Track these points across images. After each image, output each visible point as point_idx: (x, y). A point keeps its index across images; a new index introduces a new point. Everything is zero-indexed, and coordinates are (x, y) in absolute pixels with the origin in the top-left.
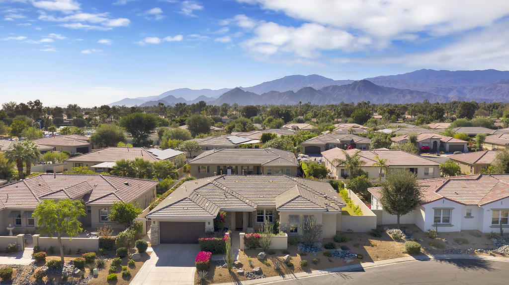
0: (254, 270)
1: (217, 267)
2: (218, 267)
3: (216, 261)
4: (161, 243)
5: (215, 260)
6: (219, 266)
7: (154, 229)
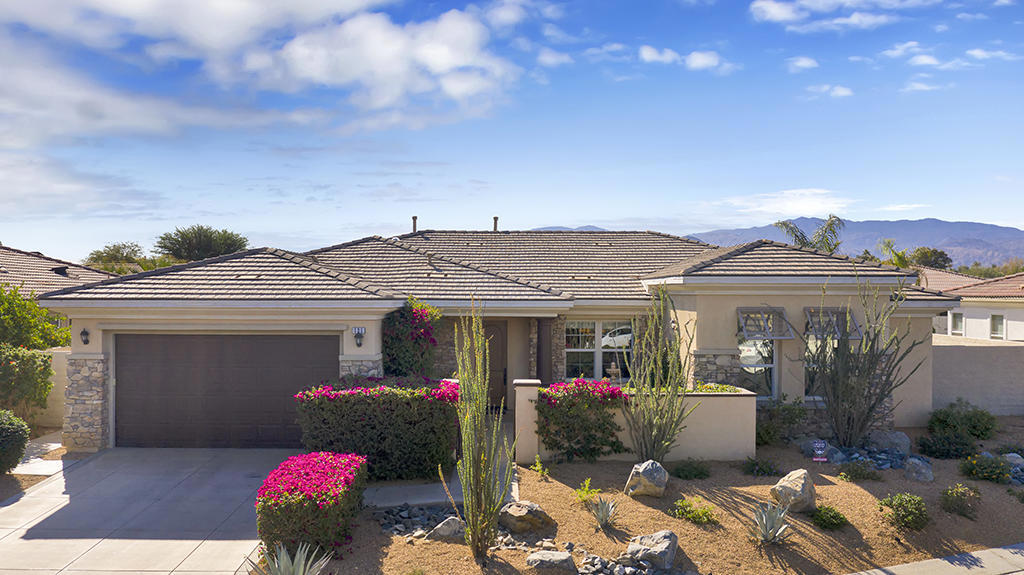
0: (632, 547)
1: (396, 538)
2: (407, 538)
3: (389, 512)
4: (117, 444)
5: (387, 505)
6: (409, 530)
7: (85, 372)
